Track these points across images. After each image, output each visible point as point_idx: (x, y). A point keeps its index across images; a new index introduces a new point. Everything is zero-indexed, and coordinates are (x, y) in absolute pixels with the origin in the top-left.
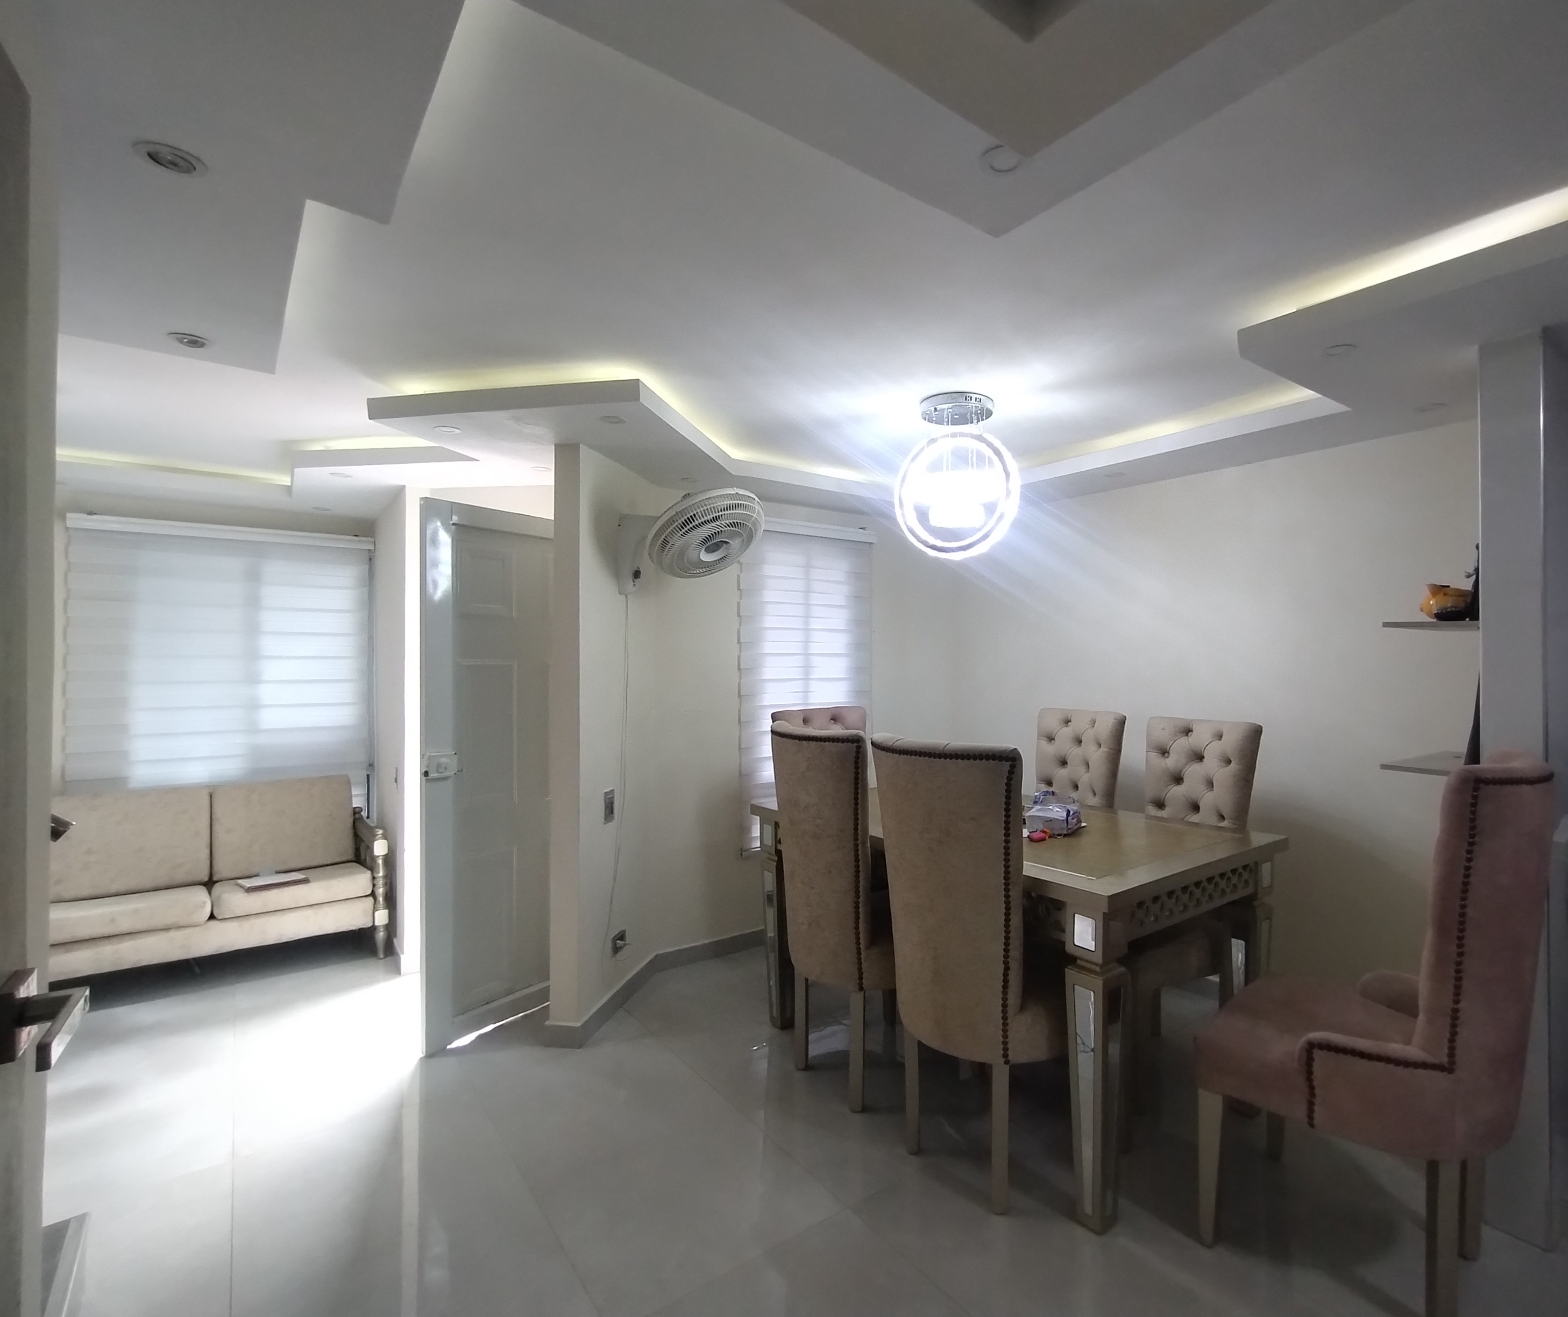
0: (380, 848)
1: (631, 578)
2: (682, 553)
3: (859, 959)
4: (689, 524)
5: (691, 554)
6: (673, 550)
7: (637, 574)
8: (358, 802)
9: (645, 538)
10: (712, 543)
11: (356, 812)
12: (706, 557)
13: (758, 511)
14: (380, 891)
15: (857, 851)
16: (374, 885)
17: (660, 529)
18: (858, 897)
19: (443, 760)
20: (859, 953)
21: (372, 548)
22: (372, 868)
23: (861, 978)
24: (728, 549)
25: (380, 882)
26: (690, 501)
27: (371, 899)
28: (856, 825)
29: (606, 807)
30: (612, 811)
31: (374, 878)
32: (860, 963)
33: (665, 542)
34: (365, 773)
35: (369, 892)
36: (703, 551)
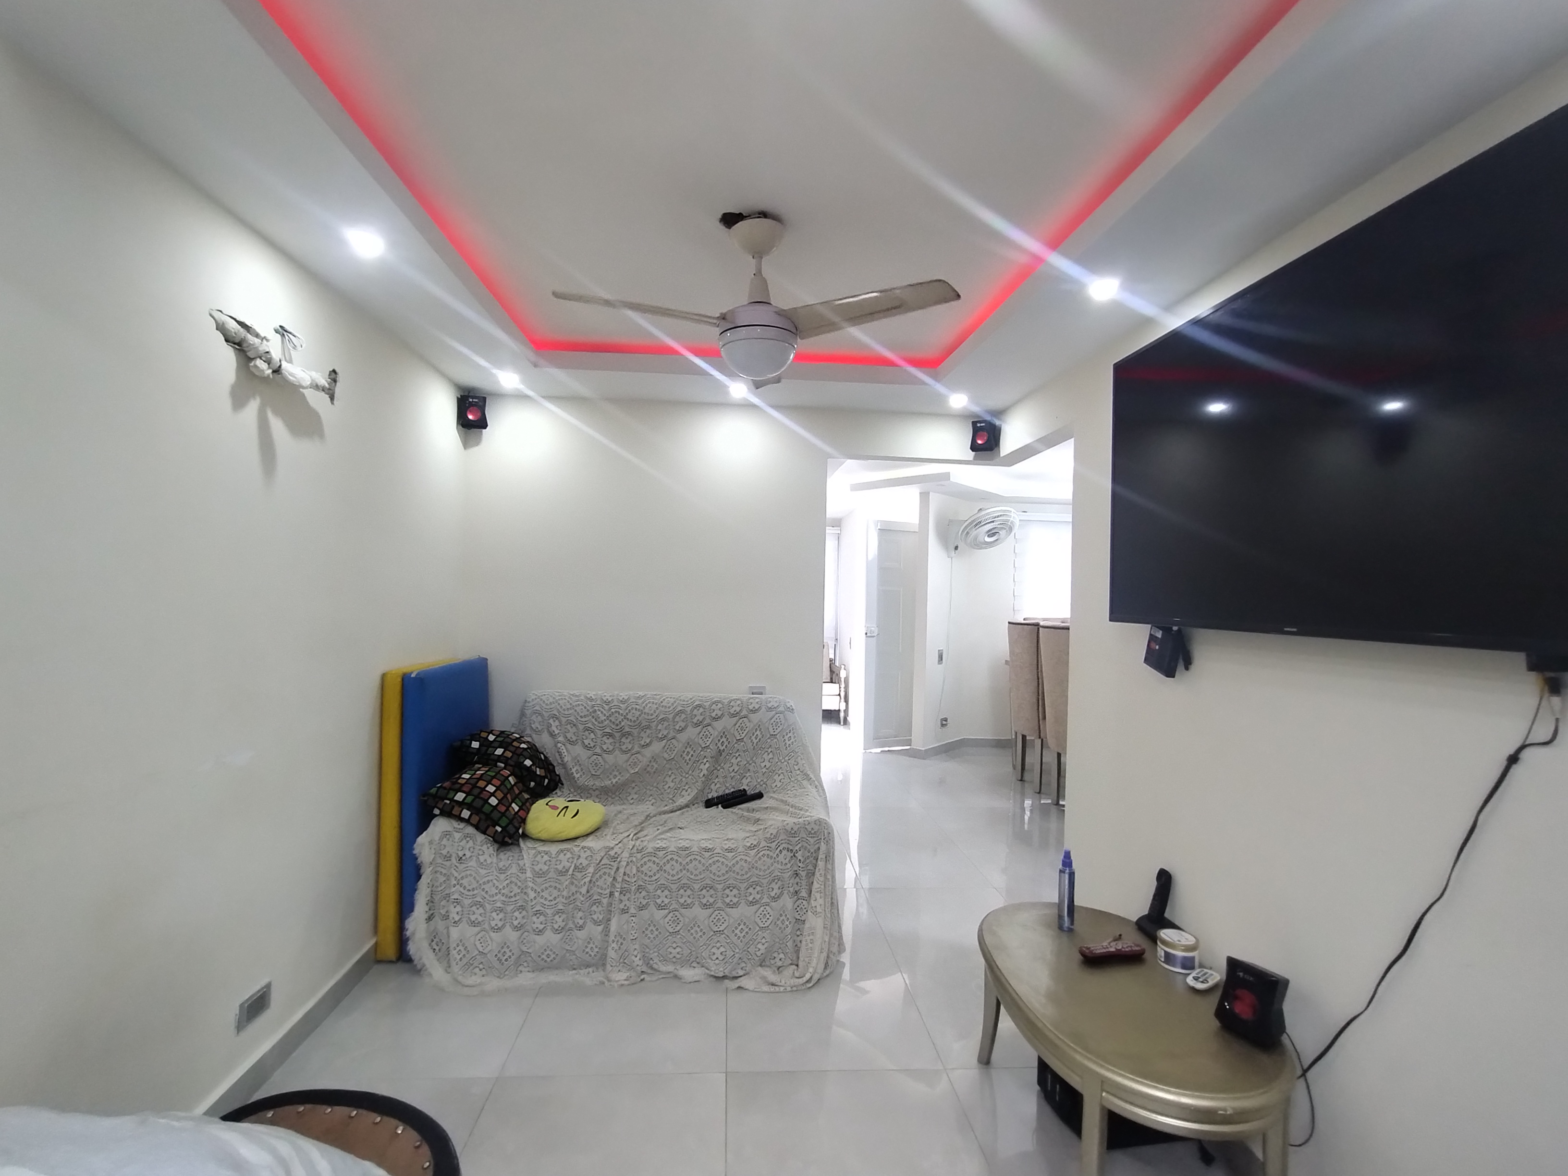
0: (843, 674)
1: (953, 549)
2: (976, 538)
3: (1039, 723)
4: (978, 524)
5: (980, 539)
6: (971, 536)
7: (956, 548)
8: (832, 656)
9: (959, 532)
10: (991, 534)
11: (831, 660)
12: (988, 539)
13: (1015, 517)
14: (843, 694)
15: (1038, 675)
16: (840, 691)
17: (966, 527)
18: (1038, 695)
19: (872, 629)
20: (1039, 721)
21: (839, 532)
22: (839, 683)
23: (1040, 733)
24: (1000, 535)
25: (843, 690)
26: (983, 513)
27: (839, 697)
28: (1038, 662)
29: (939, 657)
30: (942, 660)
31: (840, 688)
32: (1039, 726)
33: (968, 533)
34: (834, 643)
35: (838, 694)
36: (986, 537)
